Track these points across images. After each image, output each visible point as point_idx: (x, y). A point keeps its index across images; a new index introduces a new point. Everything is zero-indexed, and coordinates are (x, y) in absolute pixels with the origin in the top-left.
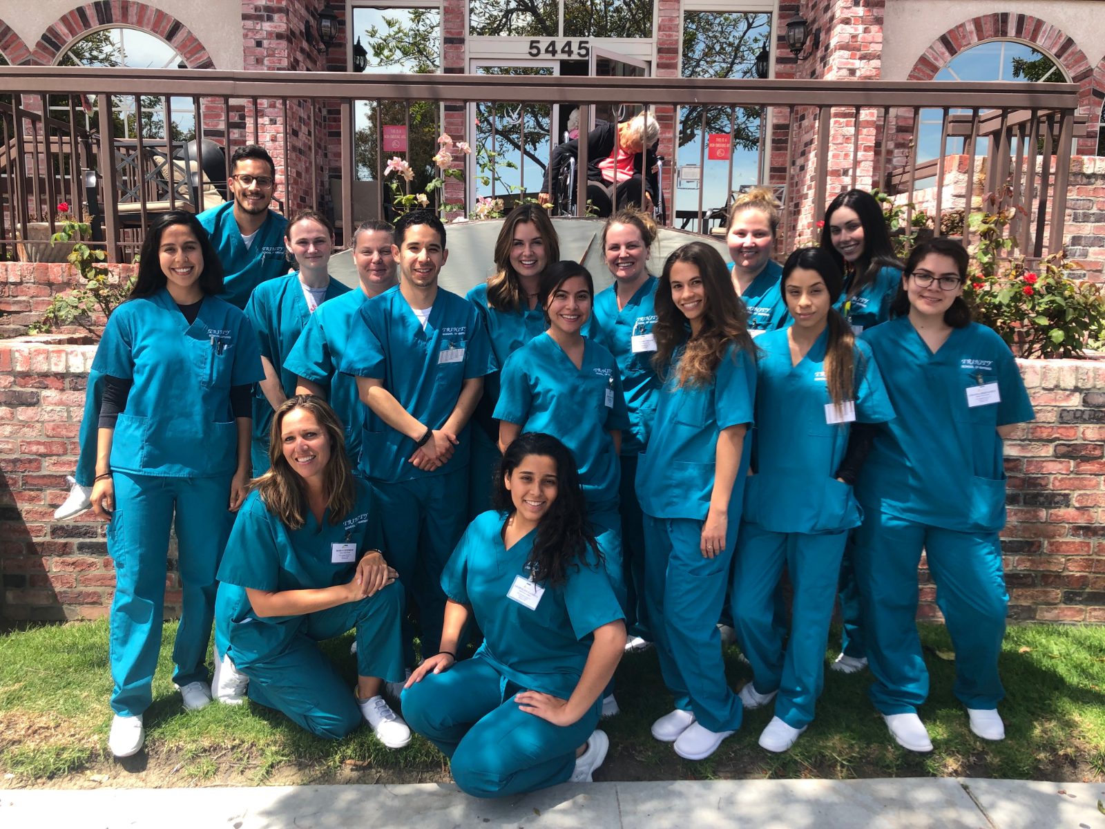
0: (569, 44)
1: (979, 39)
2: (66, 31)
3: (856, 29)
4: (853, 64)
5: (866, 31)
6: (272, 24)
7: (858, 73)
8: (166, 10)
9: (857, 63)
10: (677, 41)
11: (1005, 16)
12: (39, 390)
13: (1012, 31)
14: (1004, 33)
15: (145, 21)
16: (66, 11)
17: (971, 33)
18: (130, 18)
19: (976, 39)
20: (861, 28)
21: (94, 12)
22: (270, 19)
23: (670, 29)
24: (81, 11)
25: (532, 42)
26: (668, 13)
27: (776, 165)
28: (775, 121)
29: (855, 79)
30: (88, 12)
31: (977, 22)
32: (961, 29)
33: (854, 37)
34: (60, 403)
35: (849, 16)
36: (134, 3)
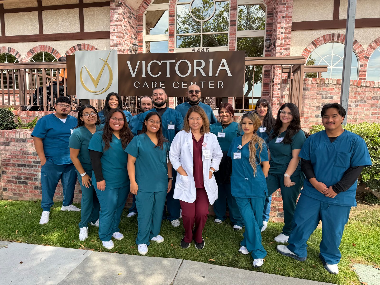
0: (203, 49)
1: (325, 42)
2: (71, 52)
3: (282, 41)
4: (281, 51)
5: (285, 41)
6: (118, 48)
7: (283, 54)
8: (94, 46)
9: (283, 51)
10: (235, 47)
11: (333, 35)
12: (10, 142)
13: (336, 39)
14: (333, 40)
15: (89, 49)
16: (71, 47)
17: (322, 40)
18: (85, 48)
19: (323, 42)
20: (284, 40)
21: (77, 47)
22: (117, 46)
23: (233, 43)
24: (74, 47)
25: (193, 49)
26: (232, 39)
27: (265, 82)
28: (265, 69)
29: (282, 56)
30: (76, 47)
31: (324, 37)
32: (318, 39)
33: (281, 43)
34: (15, 145)
35: (280, 37)
36: (87, 44)
